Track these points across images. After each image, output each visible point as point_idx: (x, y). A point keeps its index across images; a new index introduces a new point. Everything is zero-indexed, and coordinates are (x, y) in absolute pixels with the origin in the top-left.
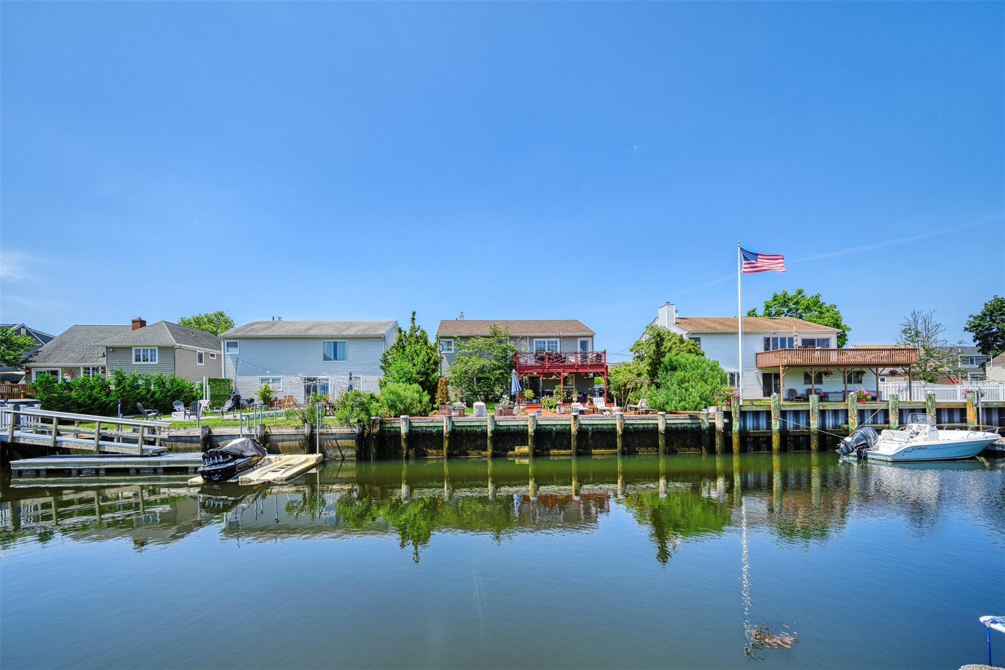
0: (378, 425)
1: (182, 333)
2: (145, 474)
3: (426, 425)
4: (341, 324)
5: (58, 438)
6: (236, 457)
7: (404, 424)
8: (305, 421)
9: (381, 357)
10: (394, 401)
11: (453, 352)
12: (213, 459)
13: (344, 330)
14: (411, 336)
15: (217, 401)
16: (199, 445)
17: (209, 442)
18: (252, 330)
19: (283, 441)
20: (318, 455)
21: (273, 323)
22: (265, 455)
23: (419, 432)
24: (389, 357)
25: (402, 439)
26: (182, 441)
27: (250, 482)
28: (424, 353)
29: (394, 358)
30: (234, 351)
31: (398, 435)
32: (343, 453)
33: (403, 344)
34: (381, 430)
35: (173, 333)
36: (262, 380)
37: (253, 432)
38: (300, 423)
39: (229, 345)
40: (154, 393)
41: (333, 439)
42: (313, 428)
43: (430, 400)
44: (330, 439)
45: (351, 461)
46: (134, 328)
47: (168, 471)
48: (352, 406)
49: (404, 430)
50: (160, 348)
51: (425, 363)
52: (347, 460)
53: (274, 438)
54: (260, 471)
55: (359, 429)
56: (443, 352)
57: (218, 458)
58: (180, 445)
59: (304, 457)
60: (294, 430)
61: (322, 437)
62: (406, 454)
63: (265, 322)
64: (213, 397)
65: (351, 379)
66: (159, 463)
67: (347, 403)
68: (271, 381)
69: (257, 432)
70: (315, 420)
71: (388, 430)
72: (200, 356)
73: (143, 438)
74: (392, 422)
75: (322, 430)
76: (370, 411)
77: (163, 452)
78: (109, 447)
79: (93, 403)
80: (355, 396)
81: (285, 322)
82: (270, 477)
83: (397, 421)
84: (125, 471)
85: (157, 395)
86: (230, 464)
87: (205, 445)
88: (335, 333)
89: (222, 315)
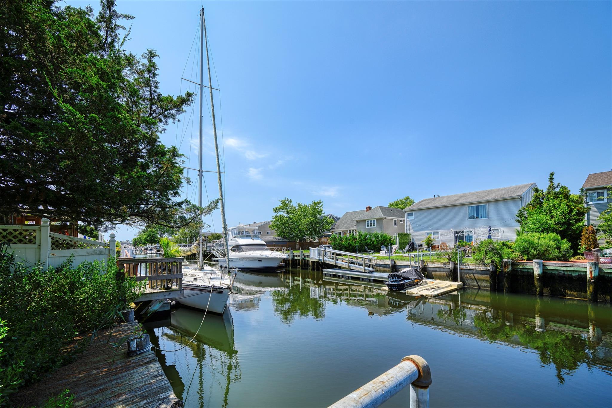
0: (511, 266)
1: (387, 211)
2: (365, 281)
3: (564, 269)
4: (483, 192)
5: (337, 261)
6: (405, 278)
7: (537, 266)
8: (450, 260)
9: (517, 213)
10: (527, 248)
11: (606, 201)
12: (393, 278)
13: (483, 197)
14: (549, 193)
15: (402, 246)
16: (390, 269)
17: (395, 268)
18: (421, 205)
19: (436, 271)
20: (459, 283)
21: (434, 199)
22: (422, 279)
23: (555, 274)
24: (526, 212)
25: (535, 279)
26: (382, 267)
27: (412, 294)
28: (563, 206)
29: (530, 213)
30: (412, 218)
31: (530, 275)
32: (479, 284)
33: (539, 201)
34: (513, 270)
35: (382, 212)
36: (428, 234)
37: (417, 265)
38: (447, 260)
39: (409, 215)
40: (373, 242)
41: (471, 273)
42: (455, 264)
43: (571, 247)
44: (468, 273)
45: (487, 290)
46: (367, 211)
47: (375, 281)
48: (486, 251)
49: (537, 271)
50: (377, 219)
51: (566, 215)
52: (483, 289)
53: (430, 269)
54: (419, 289)
55: (492, 268)
56: (590, 202)
57: (395, 278)
58: (382, 269)
59: (448, 283)
60: (443, 265)
61: (463, 271)
62: (539, 291)
63: (429, 199)
64: (401, 244)
65: (490, 230)
66: (371, 277)
67: (482, 249)
68: (433, 234)
69: (419, 264)
70: (457, 259)
71: (520, 271)
72: (395, 221)
73: (365, 264)
74: (524, 264)
75: (462, 267)
76: (503, 255)
77: (374, 271)
78: (353, 267)
79: (350, 246)
80: (488, 244)
81: (442, 197)
82: (425, 293)
83: (529, 264)
84: (357, 279)
85: (375, 243)
86: (401, 282)
87: (392, 269)
88: (477, 200)
89: (408, 199)
